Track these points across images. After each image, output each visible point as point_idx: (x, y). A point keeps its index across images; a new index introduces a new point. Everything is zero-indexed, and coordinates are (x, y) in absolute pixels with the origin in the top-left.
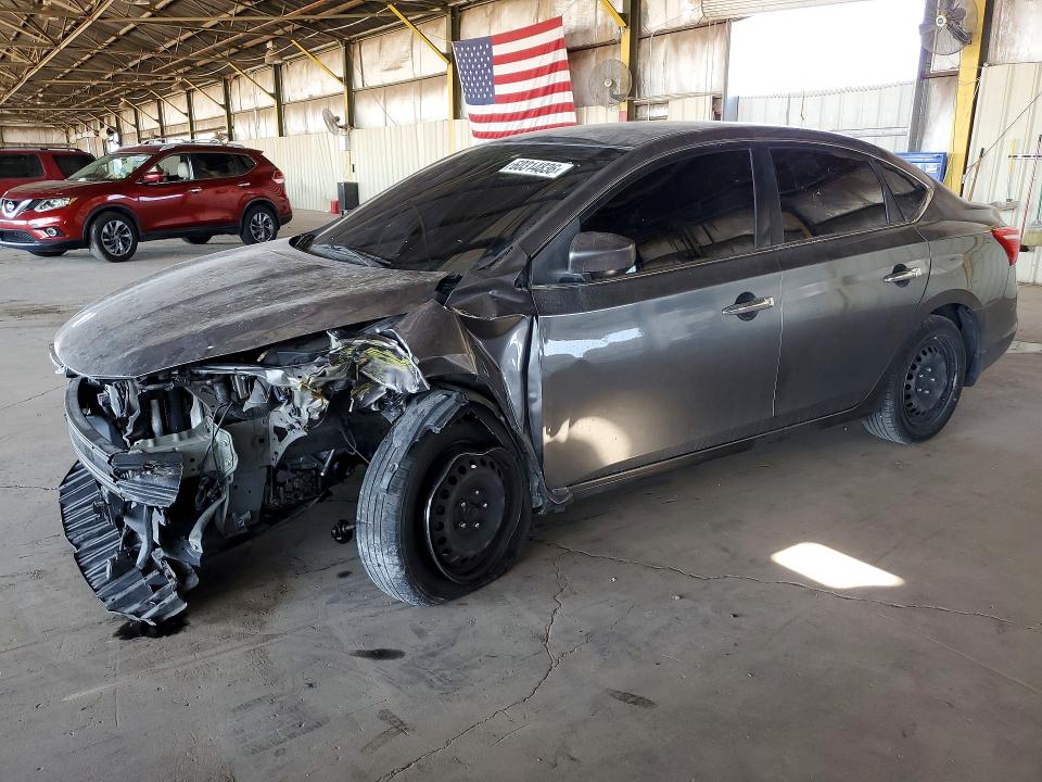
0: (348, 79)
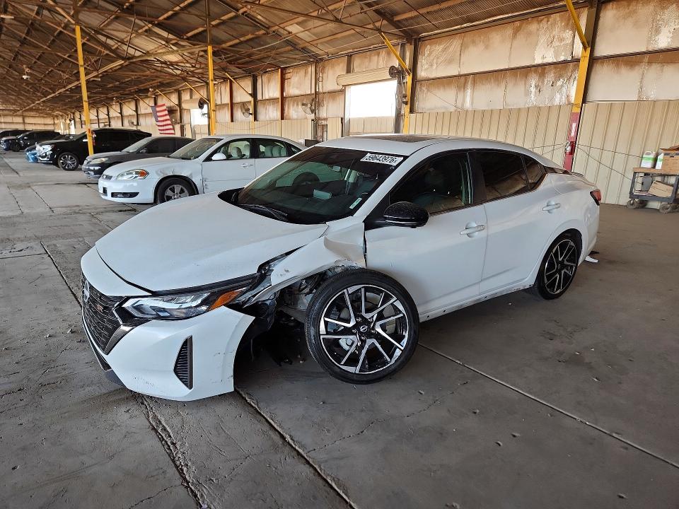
0: (136, 111)
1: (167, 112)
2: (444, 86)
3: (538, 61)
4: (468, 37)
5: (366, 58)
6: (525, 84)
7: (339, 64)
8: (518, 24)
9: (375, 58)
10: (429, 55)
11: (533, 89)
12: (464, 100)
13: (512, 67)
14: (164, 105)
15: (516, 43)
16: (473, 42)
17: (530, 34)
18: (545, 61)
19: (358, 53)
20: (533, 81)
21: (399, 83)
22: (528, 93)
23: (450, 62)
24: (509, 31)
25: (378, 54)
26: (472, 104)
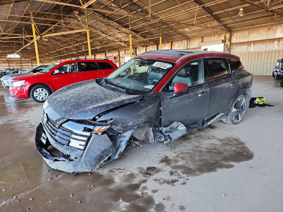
1: (114, 58)
2: (242, 45)
3: (277, 37)
4: (251, 31)
5: (209, 37)
6: (273, 44)
7: (197, 39)
8: (269, 27)
9: (213, 37)
10: (236, 36)
11: (276, 45)
12: (250, 49)
13: (268, 39)
14: (113, 56)
15: (269, 32)
16: (253, 32)
17: (274, 29)
18: (280, 37)
19: (206, 36)
20: (276, 43)
21: (224, 45)
22: (274, 46)
23: (245, 37)
24: (266, 29)
25: (215, 36)
26: (254, 50)
